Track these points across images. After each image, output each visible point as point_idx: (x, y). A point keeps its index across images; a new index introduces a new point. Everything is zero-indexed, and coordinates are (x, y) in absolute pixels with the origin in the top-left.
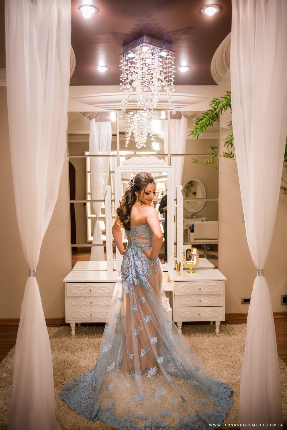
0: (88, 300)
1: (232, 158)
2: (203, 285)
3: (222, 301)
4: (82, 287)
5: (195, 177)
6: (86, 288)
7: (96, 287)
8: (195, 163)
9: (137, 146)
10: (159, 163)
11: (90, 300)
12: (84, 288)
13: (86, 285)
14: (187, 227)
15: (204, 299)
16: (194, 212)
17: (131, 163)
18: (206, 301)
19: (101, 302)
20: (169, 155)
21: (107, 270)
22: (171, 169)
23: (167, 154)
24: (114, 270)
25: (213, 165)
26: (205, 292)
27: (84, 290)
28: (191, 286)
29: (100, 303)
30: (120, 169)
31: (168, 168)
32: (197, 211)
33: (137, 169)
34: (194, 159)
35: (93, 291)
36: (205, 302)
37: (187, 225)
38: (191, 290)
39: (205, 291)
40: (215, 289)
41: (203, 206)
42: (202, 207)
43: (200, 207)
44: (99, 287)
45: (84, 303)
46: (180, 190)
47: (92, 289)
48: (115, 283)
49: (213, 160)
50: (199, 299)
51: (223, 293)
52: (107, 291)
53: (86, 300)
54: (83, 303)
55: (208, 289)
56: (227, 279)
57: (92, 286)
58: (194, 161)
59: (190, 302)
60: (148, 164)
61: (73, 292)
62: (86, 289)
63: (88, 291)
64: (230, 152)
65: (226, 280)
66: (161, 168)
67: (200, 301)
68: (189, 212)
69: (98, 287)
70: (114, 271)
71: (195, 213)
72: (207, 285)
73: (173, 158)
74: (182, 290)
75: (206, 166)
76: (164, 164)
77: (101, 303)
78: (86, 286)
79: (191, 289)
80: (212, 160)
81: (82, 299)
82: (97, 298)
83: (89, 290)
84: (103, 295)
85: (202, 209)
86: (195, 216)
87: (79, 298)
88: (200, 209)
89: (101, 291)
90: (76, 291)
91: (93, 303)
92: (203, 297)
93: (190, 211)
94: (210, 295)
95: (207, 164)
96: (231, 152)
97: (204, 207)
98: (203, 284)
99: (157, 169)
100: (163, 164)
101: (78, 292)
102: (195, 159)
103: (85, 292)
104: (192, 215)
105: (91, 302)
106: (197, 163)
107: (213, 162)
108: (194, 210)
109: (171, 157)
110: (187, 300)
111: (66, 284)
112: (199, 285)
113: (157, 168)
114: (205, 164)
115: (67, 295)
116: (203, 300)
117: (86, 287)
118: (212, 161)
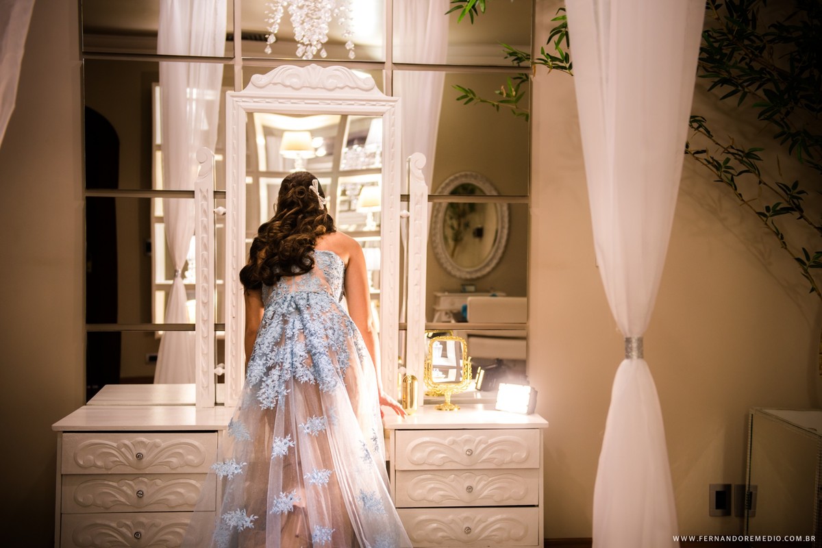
0: (129, 488)
1: (567, 71)
2: (480, 442)
3: (533, 490)
4: (111, 447)
5: (474, 174)
6: (123, 450)
7: (156, 446)
8: (466, 100)
9: (299, 53)
10: (357, 88)
11: (137, 489)
12: (118, 449)
13: (127, 440)
14: (448, 316)
15: (483, 483)
16: (468, 276)
17: (275, 84)
18: (487, 490)
19: (170, 494)
20: (388, 65)
21: (195, 405)
22: (393, 106)
23: (384, 63)
24: (216, 404)
25: (517, 108)
26: (484, 461)
27: (117, 457)
28: (446, 442)
29: (168, 497)
30: (243, 101)
31: (384, 103)
32: (479, 274)
33: (292, 101)
34: (464, 89)
35: (146, 459)
36: (485, 493)
37: (448, 312)
38: (444, 455)
39: (484, 458)
40: (515, 454)
41: (495, 262)
42: (493, 264)
43: (487, 265)
44: (167, 448)
45: (117, 496)
46: (419, 169)
47: (143, 451)
48: (216, 434)
49: (516, 91)
50: (467, 484)
51: (538, 467)
52: (191, 457)
53: (125, 488)
54: (115, 496)
55: (493, 453)
56: (549, 424)
57: (142, 442)
58: (463, 94)
59: (442, 493)
60: (325, 88)
61: (81, 463)
62: (124, 454)
63: (130, 457)
64: (562, 54)
65: (547, 426)
66: (364, 103)
67: (470, 489)
68: (454, 276)
69: (163, 445)
70: (217, 407)
71: (472, 280)
72: (490, 441)
73: (399, 74)
74: (418, 456)
75: (498, 109)
76: (372, 89)
77: (172, 497)
78: (127, 442)
79: (441, 452)
80: (513, 89)
81: (111, 483)
82: (158, 482)
83: (133, 457)
84: (179, 471)
85: (494, 269)
86: (472, 288)
87: (99, 482)
88: (488, 269)
89: (174, 460)
90: (92, 457)
91: (145, 497)
92: (478, 478)
93: (458, 274)
94: (500, 471)
95: (501, 104)
96: (564, 54)
97: (498, 264)
98: (478, 439)
99: (353, 105)
100: (367, 90)
101: (99, 463)
102: (467, 89)
103: (120, 462)
104: (463, 285)
105: (140, 494)
106: (471, 99)
107: (518, 98)
108: (468, 272)
109: (394, 71)
110: (432, 485)
111: (62, 437)
112: (467, 441)
113: (353, 102)
114: (494, 105)
115: (62, 473)
116: (479, 487)
117: (126, 446)
118: (514, 93)
